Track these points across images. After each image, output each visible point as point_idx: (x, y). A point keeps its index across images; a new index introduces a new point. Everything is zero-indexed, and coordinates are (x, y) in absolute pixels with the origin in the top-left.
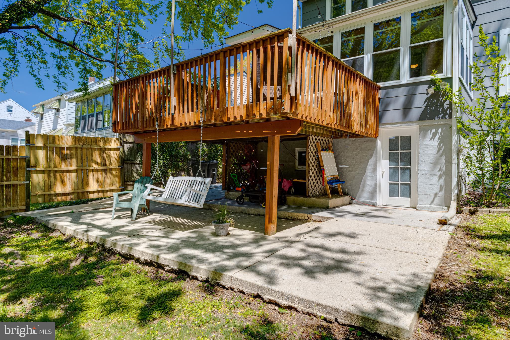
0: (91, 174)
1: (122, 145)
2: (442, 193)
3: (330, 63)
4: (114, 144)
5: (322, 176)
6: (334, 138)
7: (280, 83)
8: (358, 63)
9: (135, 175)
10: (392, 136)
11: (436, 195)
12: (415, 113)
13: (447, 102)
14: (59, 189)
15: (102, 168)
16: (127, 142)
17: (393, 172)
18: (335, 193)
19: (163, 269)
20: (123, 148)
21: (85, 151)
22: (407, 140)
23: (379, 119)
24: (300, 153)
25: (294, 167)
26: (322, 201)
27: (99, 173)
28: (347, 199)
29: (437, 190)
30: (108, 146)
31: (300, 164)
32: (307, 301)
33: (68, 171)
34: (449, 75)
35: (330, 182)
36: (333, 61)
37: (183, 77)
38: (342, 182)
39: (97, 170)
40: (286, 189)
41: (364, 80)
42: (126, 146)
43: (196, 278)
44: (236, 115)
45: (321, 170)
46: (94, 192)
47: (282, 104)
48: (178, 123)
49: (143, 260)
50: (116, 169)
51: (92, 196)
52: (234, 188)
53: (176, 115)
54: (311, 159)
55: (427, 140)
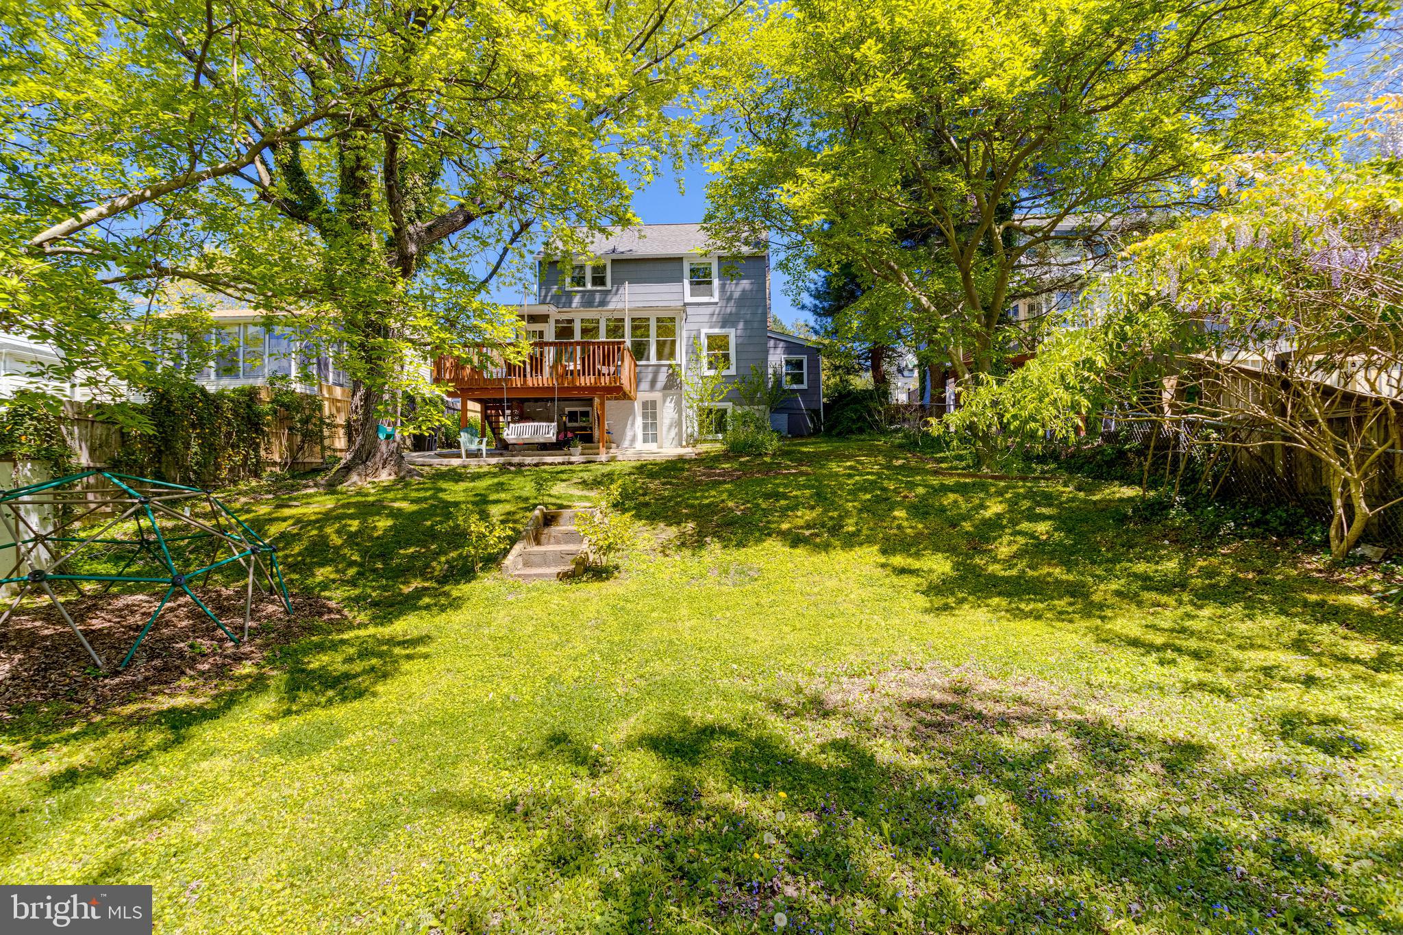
10: (646, 399)
11: (673, 439)
12: (660, 385)
13: (679, 380)
17: (645, 427)
22: (654, 403)
23: (637, 386)
29: (674, 436)
34: (680, 362)
55: (667, 404)
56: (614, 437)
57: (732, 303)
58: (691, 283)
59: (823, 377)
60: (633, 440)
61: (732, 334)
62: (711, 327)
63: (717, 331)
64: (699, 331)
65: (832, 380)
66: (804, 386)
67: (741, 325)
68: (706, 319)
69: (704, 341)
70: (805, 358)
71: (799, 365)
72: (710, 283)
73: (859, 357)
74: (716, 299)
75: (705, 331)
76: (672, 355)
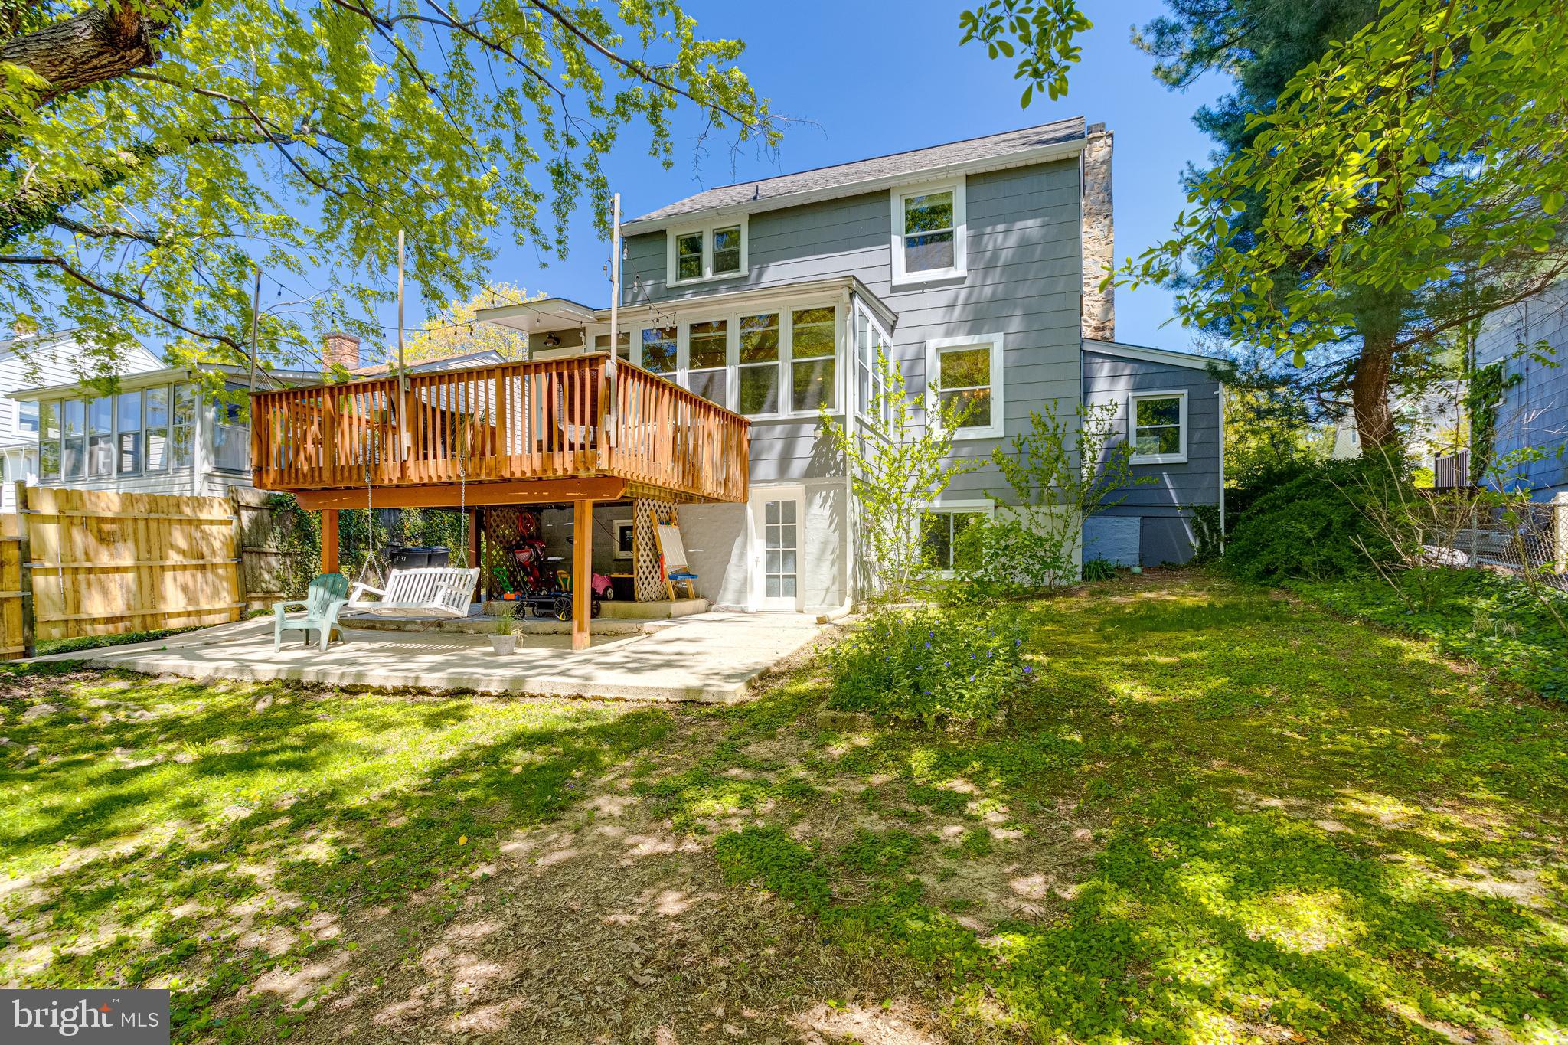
0: (169, 576)
1: (237, 513)
2: (836, 587)
3: (667, 393)
4: (219, 511)
5: (661, 567)
6: (680, 502)
7: (594, 422)
8: (716, 378)
9: (267, 576)
10: (770, 500)
11: (828, 590)
12: (798, 466)
13: (840, 453)
14: (96, 606)
15: (194, 562)
16: (247, 507)
17: (772, 559)
18: (682, 595)
19: (429, 694)
20: (240, 519)
21: (153, 525)
22: (790, 507)
23: (747, 472)
24: (623, 530)
25: (612, 554)
26: (662, 605)
27: (188, 573)
28: (701, 603)
29: (828, 583)
30: (204, 515)
31: (622, 549)
32: (637, 688)
33: (117, 569)
34: (842, 413)
35: (673, 577)
36: (671, 389)
37: (424, 399)
38: (693, 576)
39: (185, 568)
40: (600, 591)
41: (722, 413)
42: (245, 514)
43: (489, 694)
44: (524, 468)
45: (658, 557)
46: (179, 615)
47: (596, 457)
48: (413, 475)
49: (390, 688)
50: (225, 566)
51: (174, 623)
52: (500, 595)
53: (411, 464)
54: (641, 539)
55: (816, 508)
56: (703, 584)
57: (996, 275)
58: (910, 243)
59: (1228, 436)
60: (742, 591)
61: (996, 343)
62: (948, 334)
63: (961, 341)
64: (922, 343)
65: (1253, 443)
66: (1181, 457)
67: (1015, 325)
68: (938, 316)
69: (934, 367)
70: (1183, 396)
71: (1169, 411)
72: (948, 237)
73: (1320, 385)
74: (960, 269)
75: (936, 342)
76: (824, 395)
